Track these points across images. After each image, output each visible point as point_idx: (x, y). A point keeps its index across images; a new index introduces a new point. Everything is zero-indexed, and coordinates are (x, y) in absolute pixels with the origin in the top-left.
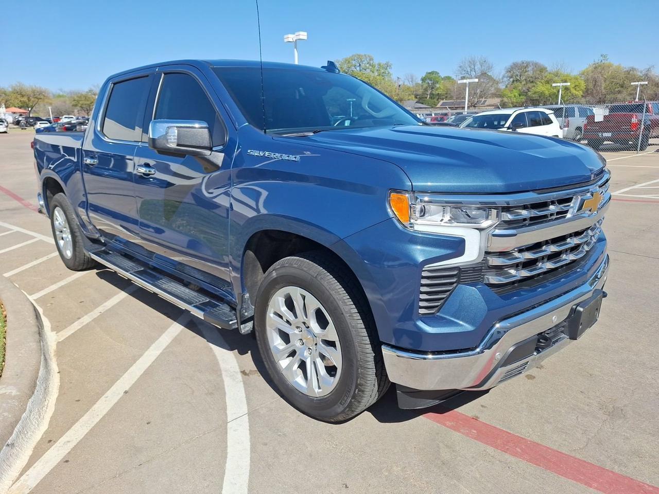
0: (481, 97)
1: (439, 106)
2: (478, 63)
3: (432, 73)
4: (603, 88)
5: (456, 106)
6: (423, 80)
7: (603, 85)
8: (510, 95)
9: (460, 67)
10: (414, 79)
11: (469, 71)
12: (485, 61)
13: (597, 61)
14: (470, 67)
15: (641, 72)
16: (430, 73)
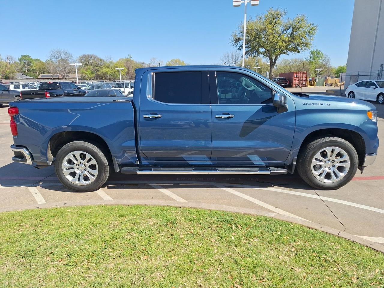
0: (69, 73)
1: (40, 77)
2: (62, 53)
3: (26, 56)
4: (132, 71)
5: (54, 78)
6: (20, 60)
7: (132, 70)
8: (86, 73)
9: (52, 54)
10: (13, 59)
11: (58, 57)
12: (67, 52)
13: (127, 58)
14: (58, 55)
15: (147, 65)
16: (24, 56)
